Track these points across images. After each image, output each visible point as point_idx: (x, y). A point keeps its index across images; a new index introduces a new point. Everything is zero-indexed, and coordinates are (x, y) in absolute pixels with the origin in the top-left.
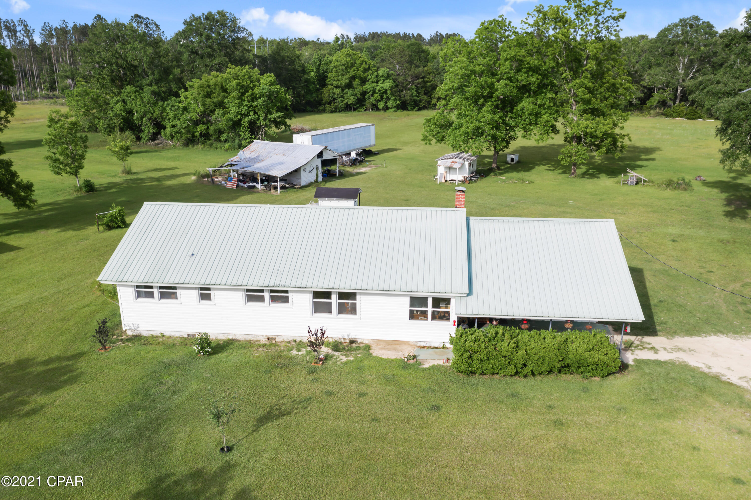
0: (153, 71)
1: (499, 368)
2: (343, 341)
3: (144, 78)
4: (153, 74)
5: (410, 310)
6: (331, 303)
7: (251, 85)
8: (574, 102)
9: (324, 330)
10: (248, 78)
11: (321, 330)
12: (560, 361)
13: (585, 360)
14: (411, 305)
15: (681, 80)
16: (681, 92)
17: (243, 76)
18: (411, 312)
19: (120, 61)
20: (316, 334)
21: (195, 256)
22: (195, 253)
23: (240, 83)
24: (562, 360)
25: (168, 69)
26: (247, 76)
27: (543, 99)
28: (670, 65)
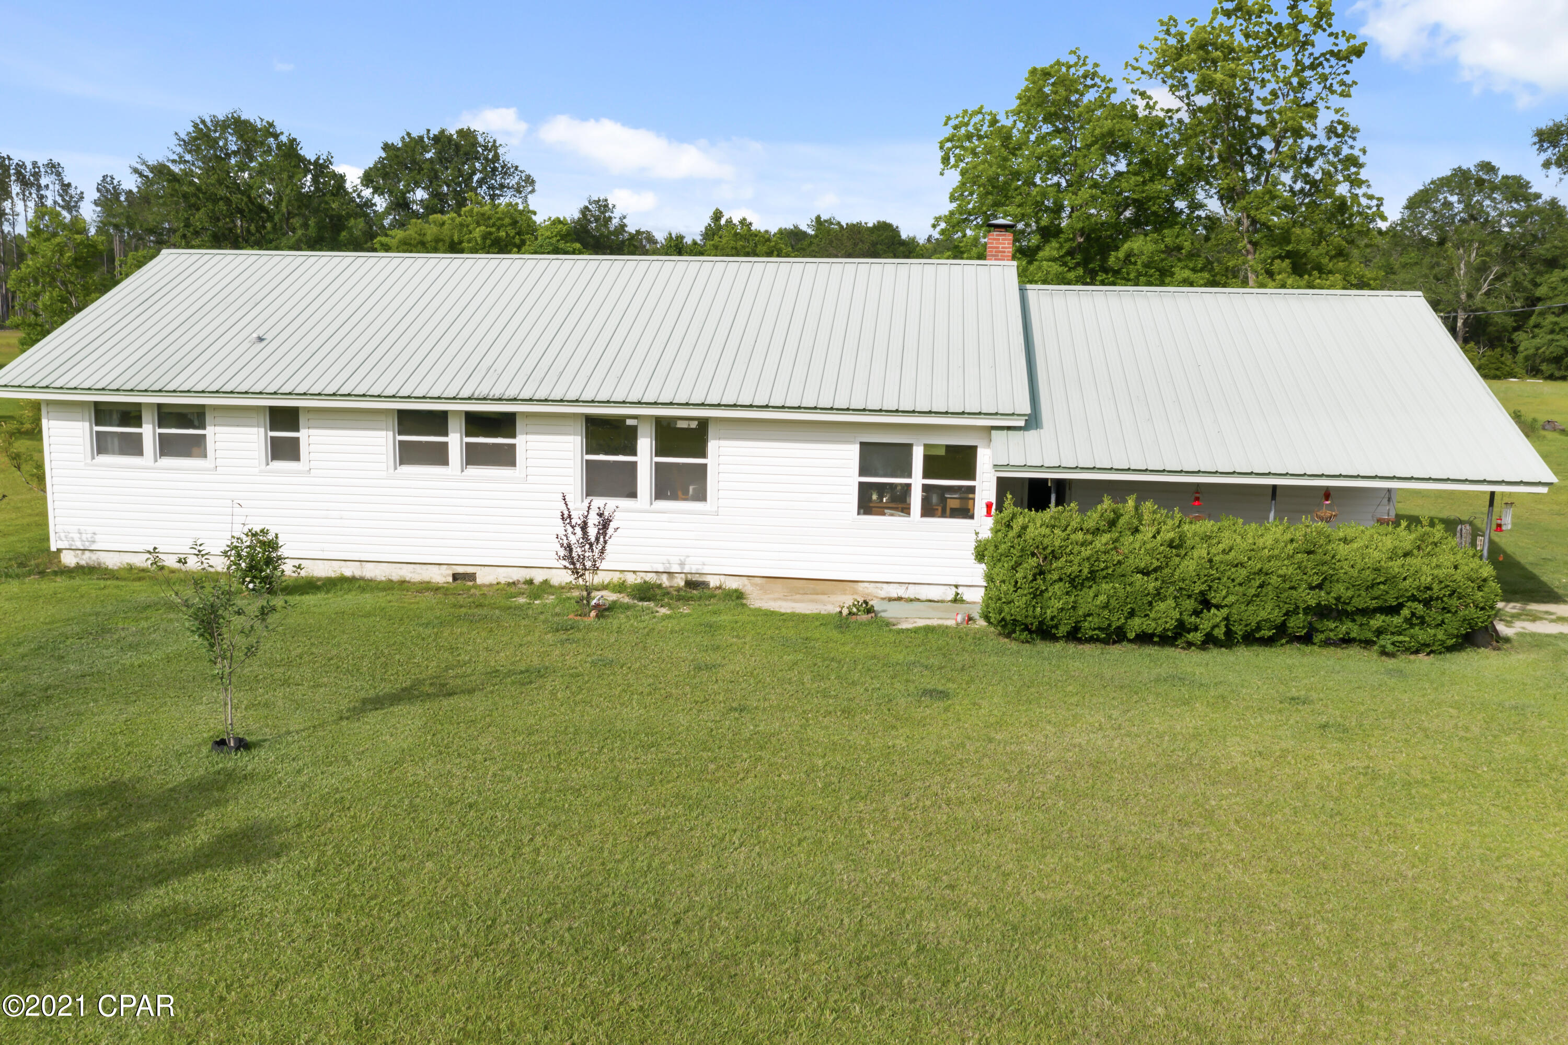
0: (306, 219)
1: (1127, 609)
2: (665, 581)
3: (284, 234)
4: (305, 226)
5: (861, 484)
6: (634, 464)
7: (517, 240)
8: (1249, 246)
9: (606, 514)
10: (510, 224)
11: (601, 515)
12: (1312, 588)
13: (1391, 580)
14: (863, 471)
15: (1463, 296)
16: (1465, 324)
17: (499, 219)
18: (864, 489)
19: (235, 198)
20: (584, 527)
21: (265, 343)
22: (269, 337)
23: (490, 233)
24: (1320, 587)
25: (340, 220)
26: (507, 221)
27: (1177, 237)
28: (1438, 264)
